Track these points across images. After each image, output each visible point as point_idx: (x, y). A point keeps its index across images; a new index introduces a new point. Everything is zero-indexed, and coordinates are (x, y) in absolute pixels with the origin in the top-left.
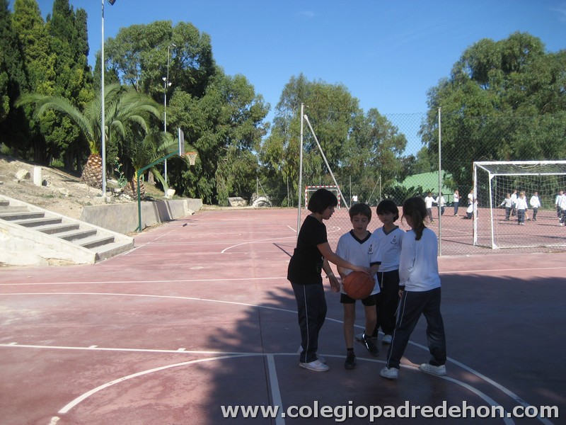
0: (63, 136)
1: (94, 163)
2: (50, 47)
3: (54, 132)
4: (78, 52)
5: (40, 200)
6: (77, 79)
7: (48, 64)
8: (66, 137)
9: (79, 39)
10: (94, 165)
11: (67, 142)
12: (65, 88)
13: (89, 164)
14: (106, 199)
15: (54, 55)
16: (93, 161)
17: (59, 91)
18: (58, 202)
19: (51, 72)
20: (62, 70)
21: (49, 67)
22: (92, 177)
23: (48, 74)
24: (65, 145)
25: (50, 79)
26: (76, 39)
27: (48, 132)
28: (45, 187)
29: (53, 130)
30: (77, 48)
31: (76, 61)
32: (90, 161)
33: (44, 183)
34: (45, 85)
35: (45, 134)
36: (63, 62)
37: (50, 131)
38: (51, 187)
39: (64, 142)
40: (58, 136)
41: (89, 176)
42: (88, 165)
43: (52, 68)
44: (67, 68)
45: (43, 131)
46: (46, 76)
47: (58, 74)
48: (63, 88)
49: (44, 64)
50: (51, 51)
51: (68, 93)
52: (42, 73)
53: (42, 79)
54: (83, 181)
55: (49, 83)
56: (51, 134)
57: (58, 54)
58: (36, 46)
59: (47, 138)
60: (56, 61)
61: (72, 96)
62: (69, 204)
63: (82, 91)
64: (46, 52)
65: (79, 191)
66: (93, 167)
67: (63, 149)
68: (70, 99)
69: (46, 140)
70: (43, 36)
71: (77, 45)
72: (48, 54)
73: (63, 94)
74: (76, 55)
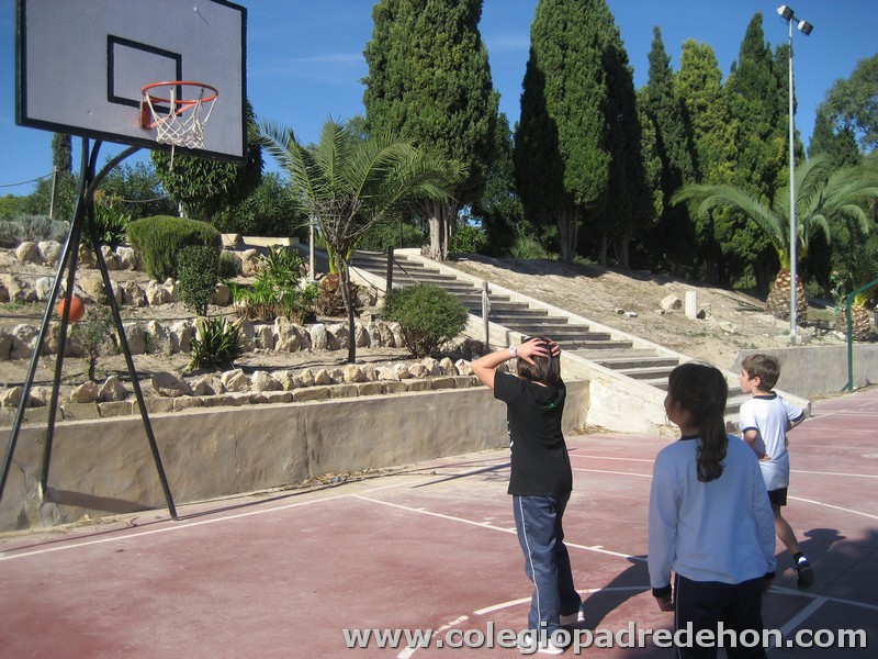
0: (749, 242)
1: (785, 283)
2: (729, 112)
3: (735, 237)
4: (777, 112)
5: (680, 339)
6: (775, 153)
7: (727, 136)
8: (752, 244)
9: (779, 92)
10: (785, 286)
11: (755, 252)
12: (753, 169)
13: (778, 284)
14: (793, 339)
15: (735, 123)
16: (784, 280)
17: (742, 174)
18: (703, 343)
19: (731, 147)
20: (747, 144)
21: (728, 141)
22: (782, 304)
23: (726, 151)
24: (752, 256)
25: (729, 158)
26: (774, 92)
27: (725, 237)
28: (701, 321)
29: (733, 233)
30: (775, 106)
31: (774, 125)
32: (779, 280)
33: (701, 315)
34: (721, 168)
35: (722, 240)
36: (749, 130)
37: (729, 236)
38: (710, 321)
39: (751, 251)
40: (741, 242)
41: (776, 303)
42: (776, 287)
43: (732, 142)
44: (755, 139)
45: (718, 236)
46: (724, 155)
47: (741, 150)
48: (748, 171)
49: (720, 138)
50: (732, 117)
51: (757, 176)
52: (718, 150)
53: (717, 159)
54: (768, 310)
55: (727, 164)
56: (730, 240)
57: (742, 120)
58: (709, 113)
59: (724, 246)
60: (739, 131)
61: (762, 180)
62: (721, 345)
63: (782, 171)
64: (724, 120)
65: (757, 325)
66: (783, 289)
67: (749, 262)
68: (760, 186)
69: (723, 249)
70: (719, 97)
71: (776, 101)
72: (727, 122)
73: (749, 179)
74: (774, 117)
